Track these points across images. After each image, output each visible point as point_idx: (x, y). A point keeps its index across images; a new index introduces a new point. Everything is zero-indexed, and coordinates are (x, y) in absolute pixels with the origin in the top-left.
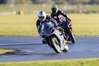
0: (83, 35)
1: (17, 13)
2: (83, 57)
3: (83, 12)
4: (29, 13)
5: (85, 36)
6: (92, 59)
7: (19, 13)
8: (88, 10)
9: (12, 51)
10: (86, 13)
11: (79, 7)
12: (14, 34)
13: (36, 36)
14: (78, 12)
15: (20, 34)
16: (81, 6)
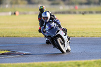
0: (80, 35)
1: (12, 14)
2: (80, 59)
3: (80, 13)
4: (25, 14)
5: (82, 37)
6: (89, 61)
7: (15, 14)
8: (85, 11)
9: (7, 52)
10: (83, 14)
11: (75, 8)
12: (9, 35)
13: (31, 36)
14: (75, 13)
15: (16, 35)
16: (78, 7)
